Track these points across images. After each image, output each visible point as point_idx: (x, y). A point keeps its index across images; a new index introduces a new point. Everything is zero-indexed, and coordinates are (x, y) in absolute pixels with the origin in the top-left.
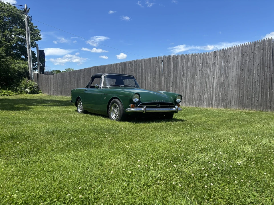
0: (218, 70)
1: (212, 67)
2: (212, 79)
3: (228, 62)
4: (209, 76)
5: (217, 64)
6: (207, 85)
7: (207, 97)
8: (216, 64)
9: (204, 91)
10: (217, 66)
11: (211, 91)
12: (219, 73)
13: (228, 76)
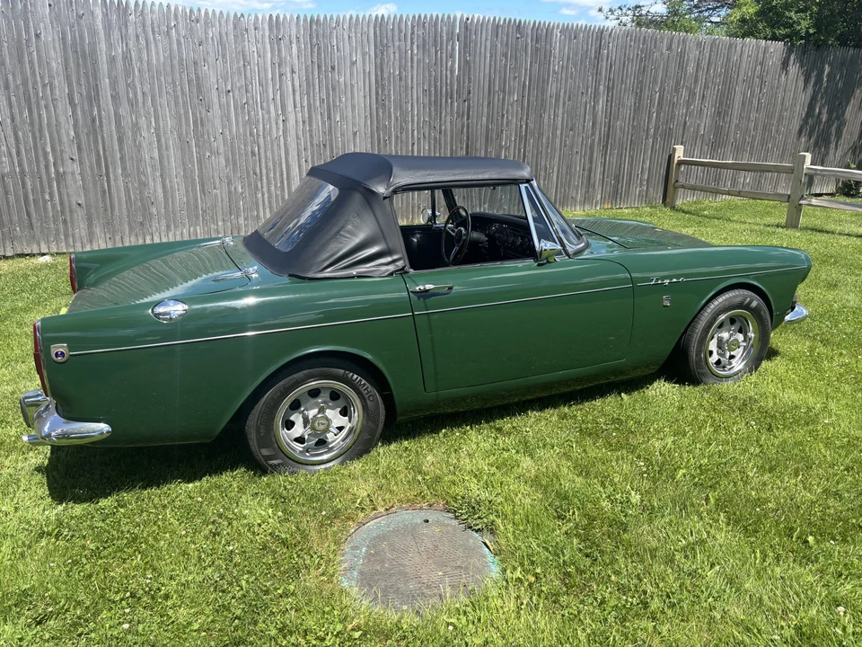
0: (298, 93)
1: (270, 82)
2: (278, 129)
3: (333, 68)
4: (266, 116)
5: (293, 72)
6: (262, 151)
7: (270, 197)
8: (288, 70)
9: (255, 173)
10: (293, 80)
11: (282, 175)
12: (305, 104)
13: (338, 119)
